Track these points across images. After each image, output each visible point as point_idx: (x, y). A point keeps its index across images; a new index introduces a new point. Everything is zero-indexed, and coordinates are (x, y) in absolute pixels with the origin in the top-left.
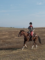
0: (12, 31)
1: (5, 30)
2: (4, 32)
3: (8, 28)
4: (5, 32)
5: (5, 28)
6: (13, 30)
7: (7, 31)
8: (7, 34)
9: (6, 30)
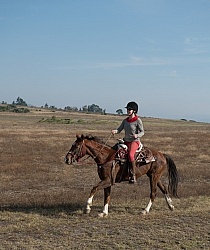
0: (187, 131)
1: (160, 129)
2: (159, 136)
3: (173, 121)
4: (163, 136)
5: (160, 120)
6: (190, 128)
7: (169, 133)
8: (168, 143)
9: (165, 130)
